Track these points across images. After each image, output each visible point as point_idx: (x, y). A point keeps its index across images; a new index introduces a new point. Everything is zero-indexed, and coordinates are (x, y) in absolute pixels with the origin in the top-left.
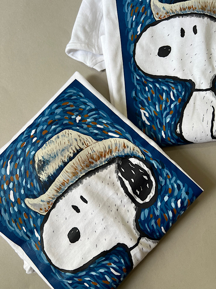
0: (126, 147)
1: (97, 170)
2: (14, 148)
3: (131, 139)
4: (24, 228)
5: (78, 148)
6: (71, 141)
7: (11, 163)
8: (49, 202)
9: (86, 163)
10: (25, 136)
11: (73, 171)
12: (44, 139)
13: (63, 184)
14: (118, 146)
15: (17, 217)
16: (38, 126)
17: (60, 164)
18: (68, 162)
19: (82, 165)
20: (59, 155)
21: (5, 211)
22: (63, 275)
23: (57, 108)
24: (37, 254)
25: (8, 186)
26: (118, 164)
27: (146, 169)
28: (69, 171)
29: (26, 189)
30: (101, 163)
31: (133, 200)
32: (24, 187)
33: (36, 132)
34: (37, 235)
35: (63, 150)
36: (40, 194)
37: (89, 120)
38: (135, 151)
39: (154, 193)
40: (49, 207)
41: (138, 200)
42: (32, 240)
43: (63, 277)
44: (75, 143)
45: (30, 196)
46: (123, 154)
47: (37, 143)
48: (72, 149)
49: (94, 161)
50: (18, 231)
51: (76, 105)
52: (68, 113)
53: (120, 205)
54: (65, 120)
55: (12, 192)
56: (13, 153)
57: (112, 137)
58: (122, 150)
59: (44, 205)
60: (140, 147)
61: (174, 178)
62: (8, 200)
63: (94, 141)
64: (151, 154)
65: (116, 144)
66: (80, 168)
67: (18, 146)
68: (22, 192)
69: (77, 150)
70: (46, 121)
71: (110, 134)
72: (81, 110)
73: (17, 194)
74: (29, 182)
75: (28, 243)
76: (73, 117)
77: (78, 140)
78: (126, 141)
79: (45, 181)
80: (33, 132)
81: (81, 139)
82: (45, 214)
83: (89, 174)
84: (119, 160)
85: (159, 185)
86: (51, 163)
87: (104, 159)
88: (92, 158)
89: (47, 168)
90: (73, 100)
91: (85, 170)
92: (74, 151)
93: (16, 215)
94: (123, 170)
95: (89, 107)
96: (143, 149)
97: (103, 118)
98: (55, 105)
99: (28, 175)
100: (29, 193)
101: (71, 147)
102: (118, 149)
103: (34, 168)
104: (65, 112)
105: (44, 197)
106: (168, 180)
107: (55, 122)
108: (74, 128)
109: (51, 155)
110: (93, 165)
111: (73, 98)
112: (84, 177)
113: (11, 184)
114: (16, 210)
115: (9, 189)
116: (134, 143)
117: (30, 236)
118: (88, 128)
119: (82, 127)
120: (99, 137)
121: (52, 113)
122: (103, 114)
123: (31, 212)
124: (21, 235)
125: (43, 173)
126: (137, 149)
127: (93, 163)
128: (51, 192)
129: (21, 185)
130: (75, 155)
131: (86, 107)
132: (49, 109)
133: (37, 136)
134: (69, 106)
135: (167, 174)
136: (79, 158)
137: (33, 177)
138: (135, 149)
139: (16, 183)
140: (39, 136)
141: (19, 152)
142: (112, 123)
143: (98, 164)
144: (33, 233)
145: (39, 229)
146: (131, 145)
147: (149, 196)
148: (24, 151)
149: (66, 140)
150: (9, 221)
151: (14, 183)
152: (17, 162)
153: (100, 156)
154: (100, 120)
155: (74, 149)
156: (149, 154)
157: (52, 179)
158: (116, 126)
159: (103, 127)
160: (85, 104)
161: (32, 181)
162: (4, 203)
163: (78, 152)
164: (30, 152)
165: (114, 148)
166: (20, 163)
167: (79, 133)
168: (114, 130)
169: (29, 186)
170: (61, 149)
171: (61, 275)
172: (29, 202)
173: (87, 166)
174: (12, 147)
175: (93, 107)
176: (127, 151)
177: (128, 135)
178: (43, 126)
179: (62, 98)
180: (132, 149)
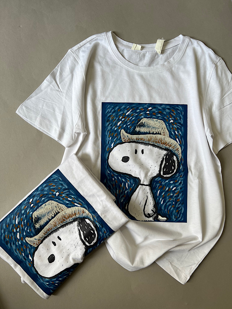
0: (84, 213)
1: (67, 224)
2: (19, 209)
3: (87, 209)
4: (23, 254)
5: (57, 212)
6: (53, 208)
7: (18, 217)
8: (39, 240)
9: (61, 220)
10: (26, 202)
11: (54, 224)
12: (37, 205)
13: (48, 230)
14: (80, 211)
15: (20, 248)
16: (34, 197)
17: (47, 220)
18: (51, 219)
19: (59, 221)
20: (46, 215)
21: (14, 244)
22: (44, 280)
23: (45, 187)
24: (29, 269)
25: (16, 230)
26: (79, 221)
27: (93, 227)
28: (52, 224)
29: (26, 232)
30: (70, 220)
31: (84, 244)
32: (26, 231)
33: (33, 200)
34: (30, 258)
35: (48, 213)
36: (34, 235)
37: (63, 195)
38: (89, 215)
39: (96, 240)
40: (39, 243)
41: (87, 244)
42: (27, 261)
43: (44, 281)
44: (55, 209)
45: (29, 236)
46: (82, 217)
47: (33, 208)
48: (53, 212)
49: (66, 219)
50: (19, 255)
51: (57, 185)
52: (52, 190)
53: (77, 246)
54: (50, 194)
55: (18, 233)
56: (19, 212)
57: (77, 206)
58: (82, 214)
59: (36, 241)
60: (92, 214)
61: (108, 233)
62: (16, 238)
63: (66, 208)
64: (97, 218)
65: (79, 210)
66: (58, 223)
67: (23, 208)
68: (25, 234)
69: (56, 213)
70: (39, 194)
71: (75, 204)
72: (59, 188)
73: (21, 235)
74: (29, 229)
75: (25, 263)
76: (54, 193)
77: (57, 207)
78: (84, 209)
79: (38, 228)
80: (31, 200)
81: (59, 206)
82: (36, 246)
83: (62, 226)
84: (79, 219)
85: (99, 237)
86: (42, 219)
87: (71, 218)
88: (65, 217)
89: (40, 221)
90: (55, 182)
91: (60, 224)
92: (55, 214)
93: (20, 246)
94: (81, 225)
95: (64, 187)
96: (93, 215)
97: (72, 194)
98: (45, 185)
99: (28, 225)
100: (28, 234)
101: (53, 211)
102: (79, 213)
103: (32, 221)
104: (50, 189)
105: (37, 237)
106: (104, 234)
107: (44, 196)
108: (55, 200)
109: (42, 215)
110: (65, 222)
111: (55, 181)
112: (60, 228)
113: (18, 229)
114: (20, 244)
115: (17, 232)
116: (89, 211)
117: (26, 259)
118: (63, 200)
119: (59, 199)
120: (69, 205)
121: (43, 190)
122: (72, 192)
123: (28, 245)
124: (21, 258)
125: (37, 224)
126: (90, 214)
127: (65, 220)
128: (41, 234)
129: (24, 230)
130: (55, 216)
131: (62, 187)
132: (41, 187)
133: (34, 203)
134: (53, 186)
135: (104, 231)
136: (57, 217)
137: (32, 225)
138: (89, 214)
139: (21, 229)
140: (35, 203)
141: (23, 212)
142: (77, 198)
143: (68, 221)
144: (28, 257)
145: (32, 255)
146: (87, 212)
147: (93, 242)
148: (26, 211)
149: (50, 206)
150: (15, 249)
151: (20, 229)
152: (22, 217)
153: (69, 216)
154: (70, 195)
155: (54, 212)
156: (96, 218)
157: (42, 227)
158: (79, 200)
159: (71, 200)
160: (62, 185)
161: (31, 228)
162: (14, 240)
163: (57, 214)
164: (29, 212)
165: (77, 212)
166: (24, 218)
167: (57, 203)
168: (78, 202)
169: (28, 231)
170: (47, 212)
171: (43, 280)
172: (28, 239)
173: (61, 222)
174: (18, 208)
175: (67, 187)
176: (84, 215)
177: (85, 206)
178: (37, 197)
179: (49, 181)
180: (87, 214)
